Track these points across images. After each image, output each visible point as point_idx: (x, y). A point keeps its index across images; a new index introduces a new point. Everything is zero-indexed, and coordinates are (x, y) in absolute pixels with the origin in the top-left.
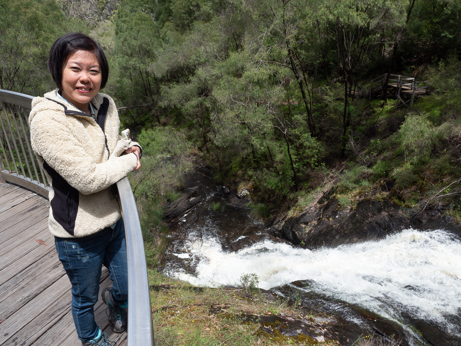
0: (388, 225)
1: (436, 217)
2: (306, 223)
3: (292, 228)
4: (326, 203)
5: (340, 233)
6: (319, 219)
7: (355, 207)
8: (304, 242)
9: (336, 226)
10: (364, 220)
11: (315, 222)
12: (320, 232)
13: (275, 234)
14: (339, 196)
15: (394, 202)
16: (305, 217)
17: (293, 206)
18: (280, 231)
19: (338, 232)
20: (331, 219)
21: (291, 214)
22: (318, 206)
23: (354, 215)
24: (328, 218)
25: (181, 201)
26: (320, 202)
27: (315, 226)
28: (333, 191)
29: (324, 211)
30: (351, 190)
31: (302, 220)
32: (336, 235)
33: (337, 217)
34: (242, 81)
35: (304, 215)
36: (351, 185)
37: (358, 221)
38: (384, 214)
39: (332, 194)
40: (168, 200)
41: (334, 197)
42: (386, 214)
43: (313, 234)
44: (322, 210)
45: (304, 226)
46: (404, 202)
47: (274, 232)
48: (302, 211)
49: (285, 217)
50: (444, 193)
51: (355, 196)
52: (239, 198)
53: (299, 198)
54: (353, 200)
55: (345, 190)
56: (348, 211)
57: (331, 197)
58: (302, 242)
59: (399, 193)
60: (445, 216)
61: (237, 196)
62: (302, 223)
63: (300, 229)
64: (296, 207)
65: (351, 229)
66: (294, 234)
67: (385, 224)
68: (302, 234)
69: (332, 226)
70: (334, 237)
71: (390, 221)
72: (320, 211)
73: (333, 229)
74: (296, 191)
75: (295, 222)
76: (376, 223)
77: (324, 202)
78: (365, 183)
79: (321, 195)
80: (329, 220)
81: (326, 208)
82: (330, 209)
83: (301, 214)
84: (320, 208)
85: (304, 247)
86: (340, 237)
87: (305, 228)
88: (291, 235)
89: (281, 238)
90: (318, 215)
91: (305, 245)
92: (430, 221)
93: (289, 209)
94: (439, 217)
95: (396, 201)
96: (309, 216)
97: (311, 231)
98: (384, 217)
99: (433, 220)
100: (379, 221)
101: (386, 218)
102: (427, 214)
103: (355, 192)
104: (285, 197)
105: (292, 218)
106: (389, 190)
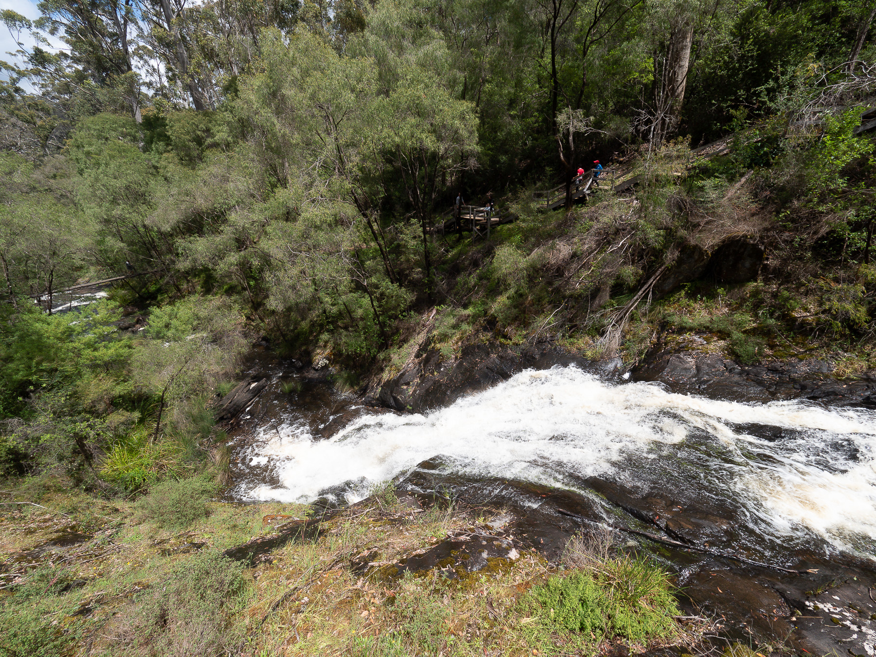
0: (500, 367)
1: (547, 350)
2: (408, 384)
3: (392, 392)
4: (424, 356)
5: (451, 387)
6: (421, 376)
7: (459, 355)
8: (410, 406)
9: (444, 380)
10: (473, 368)
11: (417, 380)
12: (427, 390)
13: (372, 404)
14: (438, 345)
15: (500, 343)
16: (404, 377)
17: (386, 366)
18: (378, 399)
19: (447, 386)
20: (435, 373)
21: (386, 376)
22: (417, 361)
23: (461, 364)
24: (432, 373)
25: (237, 391)
26: (418, 356)
27: (418, 385)
28: (428, 341)
29: (424, 365)
30: (451, 337)
31: (402, 381)
32: (446, 391)
33: (442, 369)
34: (299, 226)
35: (403, 375)
36: (450, 332)
37: (466, 370)
38: (494, 356)
39: (429, 345)
40: (218, 395)
41: (433, 348)
42: (495, 356)
43: (419, 395)
44: (422, 365)
45: (405, 387)
46: (511, 340)
47: (370, 402)
48: (399, 370)
49: (380, 380)
50: (549, 323)
51: (457, 343)
52: (317, 370)
53: (392, 356)
54: (455, 347)
55: (444, 338)
56: (453, 361)
57: (430, 348)
58: (408, 407)
59: (504, 331)
60: (556, 348)
61: (314, 369)
62: (402, 385)
63: (402, 392)
64: (391, 367)
65: (461, 380)
66: (395, 399)
67: (496, 367)
68: (405, 397)
69: (439, 381)
70: (445, 393)
71: (502, 363)
72: (420, 366)
73: (441, 385)
74: (386, 349)
75: (393, 385)
76: (487, 368)
77: (422, 355)
78: (465, 327)
79: (416, 348)
80: (433, 375)
81: (427, 361)
82: (432, 362)
83: (399, 374)
84: (420, 363)
85: (412, 412)
86: (452, 392)
87: (407, 389)
88: (392, 401)
89: (382, 407)
90: (419, 371)
91: (413, 409)
92: (543, 355)
93: (382, 370)
94: (551, 349)
95: (502, 340)
96: (409, 375)
97: (415, 391)
98: (494, 360)
99: (546, 354)
100: (490, 365)
101: (497, 360)
102: (538, 348)
103: (455, 338)
104: (374, 358)
105: (388, 381)
106: (492, 329)
